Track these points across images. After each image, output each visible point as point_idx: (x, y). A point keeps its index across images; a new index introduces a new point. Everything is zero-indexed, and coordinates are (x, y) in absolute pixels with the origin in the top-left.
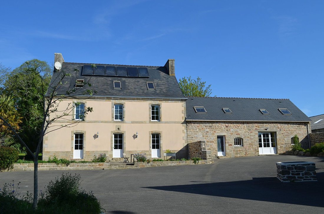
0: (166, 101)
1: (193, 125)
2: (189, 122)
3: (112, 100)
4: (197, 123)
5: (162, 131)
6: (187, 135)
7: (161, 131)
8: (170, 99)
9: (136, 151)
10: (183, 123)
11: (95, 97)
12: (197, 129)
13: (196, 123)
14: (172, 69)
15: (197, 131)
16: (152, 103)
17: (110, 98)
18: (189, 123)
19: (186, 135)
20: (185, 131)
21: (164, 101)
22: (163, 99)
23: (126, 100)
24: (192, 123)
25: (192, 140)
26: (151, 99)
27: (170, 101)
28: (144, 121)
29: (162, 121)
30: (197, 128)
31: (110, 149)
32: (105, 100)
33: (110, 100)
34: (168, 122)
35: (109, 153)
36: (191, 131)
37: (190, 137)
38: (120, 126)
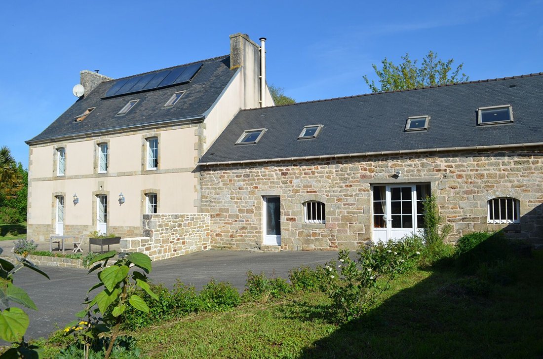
0: (168, 128)
1: (213, 174)
2: (206, 168)
3: (93, 138)
4: (220, 170)
5: (159, 190)
6: (202, 197)
7: (157, 189)
8: (171, 123)
9: (122, 227)
10: (194, 171)
11: (73, 137)
12: (219, 182)
13: (218, 168)
14: (235, 54)
15: (220, 187)
16: (146, 135)
17: (89, 134)
18: (205, 171)
19: (200, 197)
20: (198, 187)
21: (165, 128)
22: (161, 124)
23: (112, 136)
24: (210, 170)
25: (210, 206)
26: (143, 128)
27: (174, 127)
28: (135, 172)
29: (161, 169)
30: (220, 180)
31: (90, 223)
32: (85, 139)
33: (91, 138)
34: (170, 171)
35: (91, 230)
36: (209, 186)
37: (207, 202)
38: (103, 182)
